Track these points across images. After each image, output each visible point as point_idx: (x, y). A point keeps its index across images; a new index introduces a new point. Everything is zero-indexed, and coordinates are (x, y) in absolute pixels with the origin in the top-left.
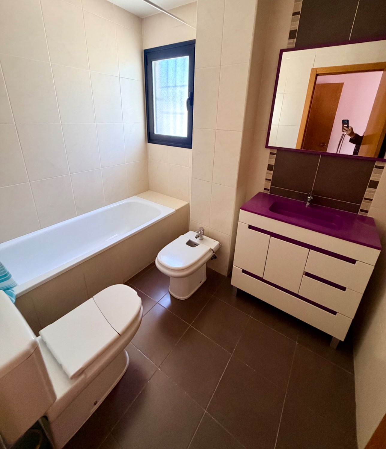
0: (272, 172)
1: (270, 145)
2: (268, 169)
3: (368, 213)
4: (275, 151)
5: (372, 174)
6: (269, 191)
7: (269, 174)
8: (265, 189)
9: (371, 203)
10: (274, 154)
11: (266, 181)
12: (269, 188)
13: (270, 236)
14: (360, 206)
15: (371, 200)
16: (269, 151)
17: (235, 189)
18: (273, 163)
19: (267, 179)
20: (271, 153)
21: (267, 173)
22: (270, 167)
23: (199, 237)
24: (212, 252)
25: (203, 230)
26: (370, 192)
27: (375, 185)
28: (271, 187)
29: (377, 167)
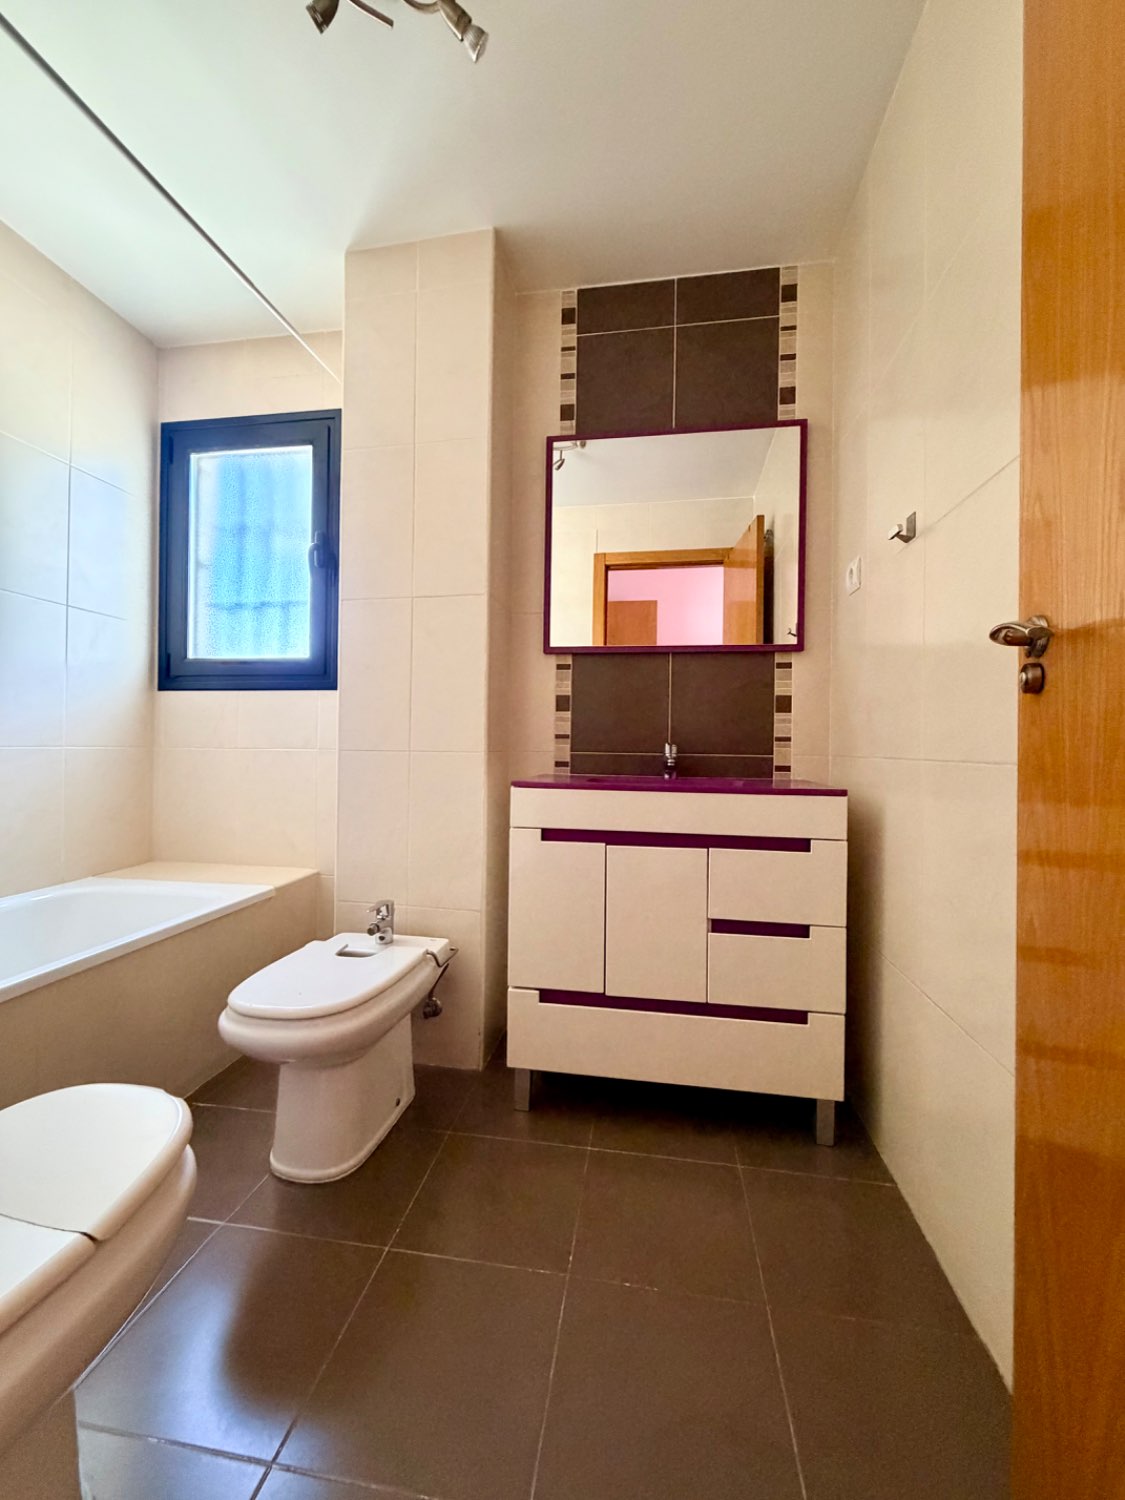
0: (568, 714)
1: (554, 643)
2: (559, 708)
3: (790, 771)
4: (569, 660)
5: (776, 681)
6: (569, 768)
7: (562, 719)
8: (558, 764)
9: (790, 746)
10: (567, 667)
11: (557, 743)
12: (568, 759)
13: (604, 844)
14: (772, 759)
15: (792, 739)
16: (553, 661)
17: (483, 753)
18: (567, 690)
19: (558, 737)
20: (559, 667)
21: (558, 719)
22: (561, 703)
23: (379, 930)
25: (390, 908)
26: (784, 721)
27: (785, 705)
28: (572, 756)
29: (780, 666)
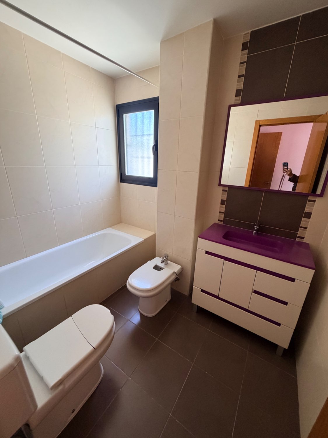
0: (224, 206)
1: (222, 183)
2: (221, 204)
3: (304, 239)
4: (227, 189)
5: (306, 206)
6: (222, 222)
8: (219, 220)
9: (306, 231)
10: (226, 191)
11: (220, 214)
12: (223, 220)
13: (223, 260)
14: (297, 233)
15: (306, 228)
16: (221, 188)
18: (225, 198)
19: (220, 212)
20: (223, 190)
21: (221, 207)
22: (223, 202)
23: (164, 262)
24: (175, 274)
25: (168, 256)
27: (308, 215)
28: (224, 219)
29: (310, 201)
